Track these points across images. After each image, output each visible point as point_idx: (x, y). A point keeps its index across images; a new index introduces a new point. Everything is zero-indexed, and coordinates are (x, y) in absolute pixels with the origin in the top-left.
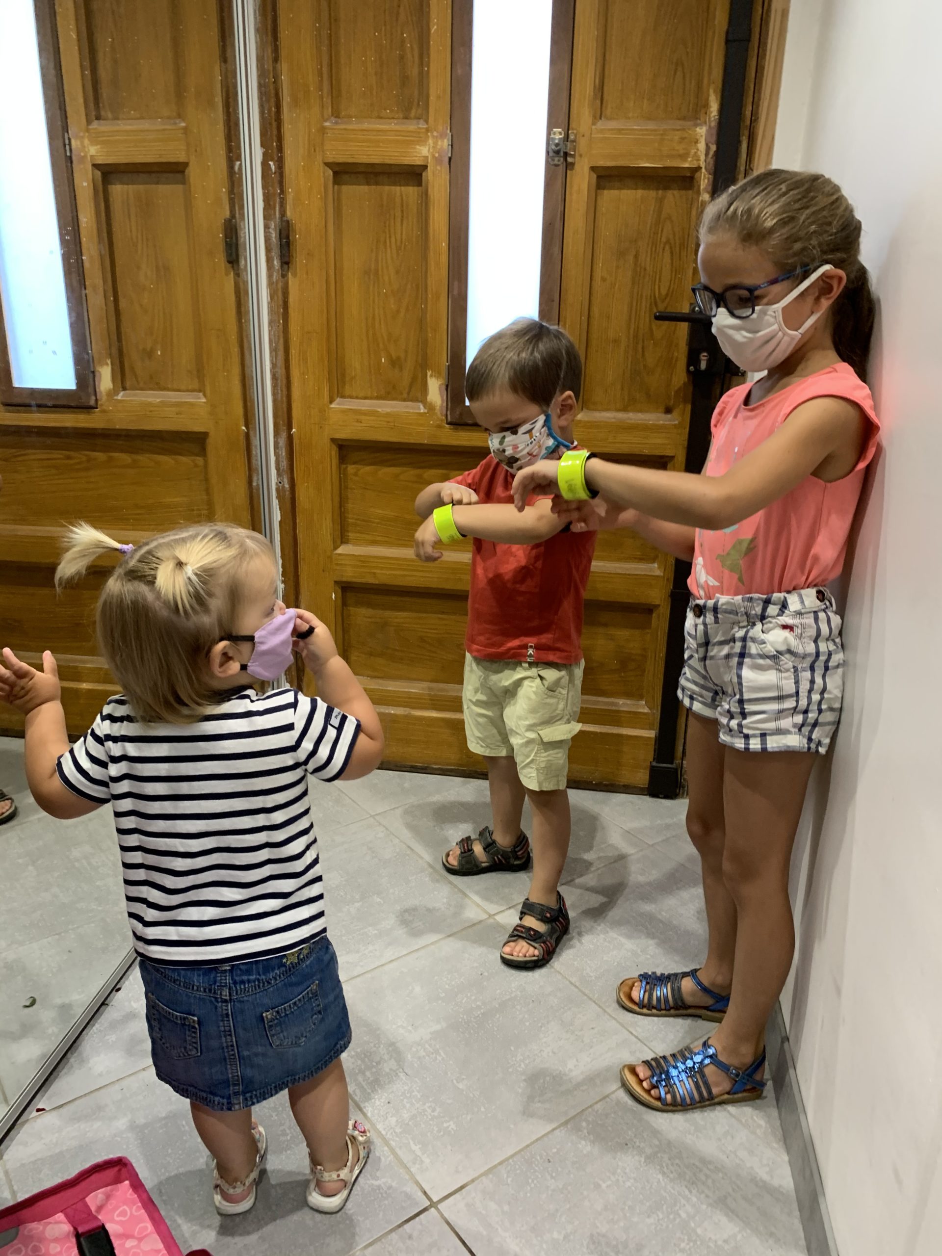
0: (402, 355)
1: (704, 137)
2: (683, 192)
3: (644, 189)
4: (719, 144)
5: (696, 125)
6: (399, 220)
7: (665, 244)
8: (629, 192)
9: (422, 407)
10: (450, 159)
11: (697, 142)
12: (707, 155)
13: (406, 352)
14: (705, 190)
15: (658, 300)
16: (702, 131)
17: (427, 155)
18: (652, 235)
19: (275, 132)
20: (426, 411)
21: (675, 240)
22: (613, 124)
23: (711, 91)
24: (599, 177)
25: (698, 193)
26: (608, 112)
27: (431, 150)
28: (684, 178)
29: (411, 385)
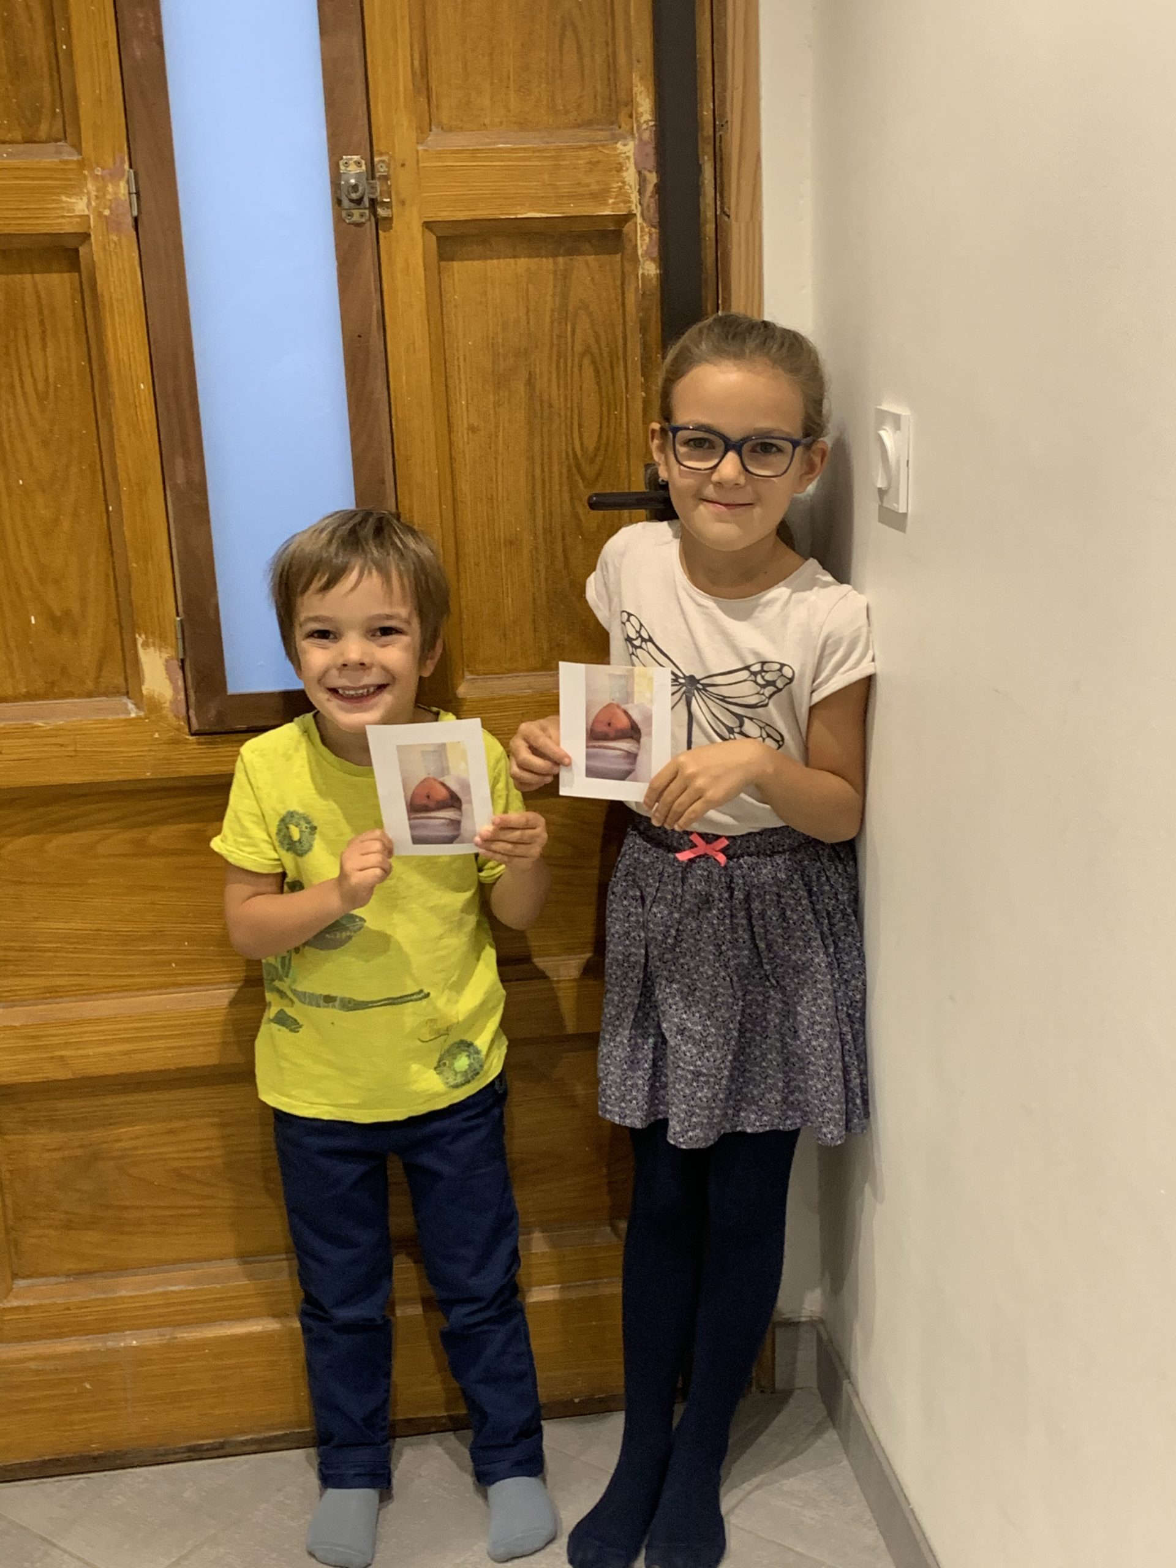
0: (76, 608)
1: (632, 160)
2: (605, 258)
3: (530, 256)
4: (661, 168)
5: (615, 138)
6: (36, 340)
7: (582, 355)
9: (131, 706)
10: (136, 220)
11: (620, 168)
12: (641, 191)
13: (83, 599)
14: (646, 253)
15: (582, 461)
16: (627, 149)
17: (87, 213)
18: (555, 342)
20: (142, 714)
21: (600, 348)
22: (458, 141)
23: (635, 78)
24: (441, 240)
25: (635, 260)
26: (444, 116)
27: (93, 204)
28: (603, 234)
29: (100, 666)
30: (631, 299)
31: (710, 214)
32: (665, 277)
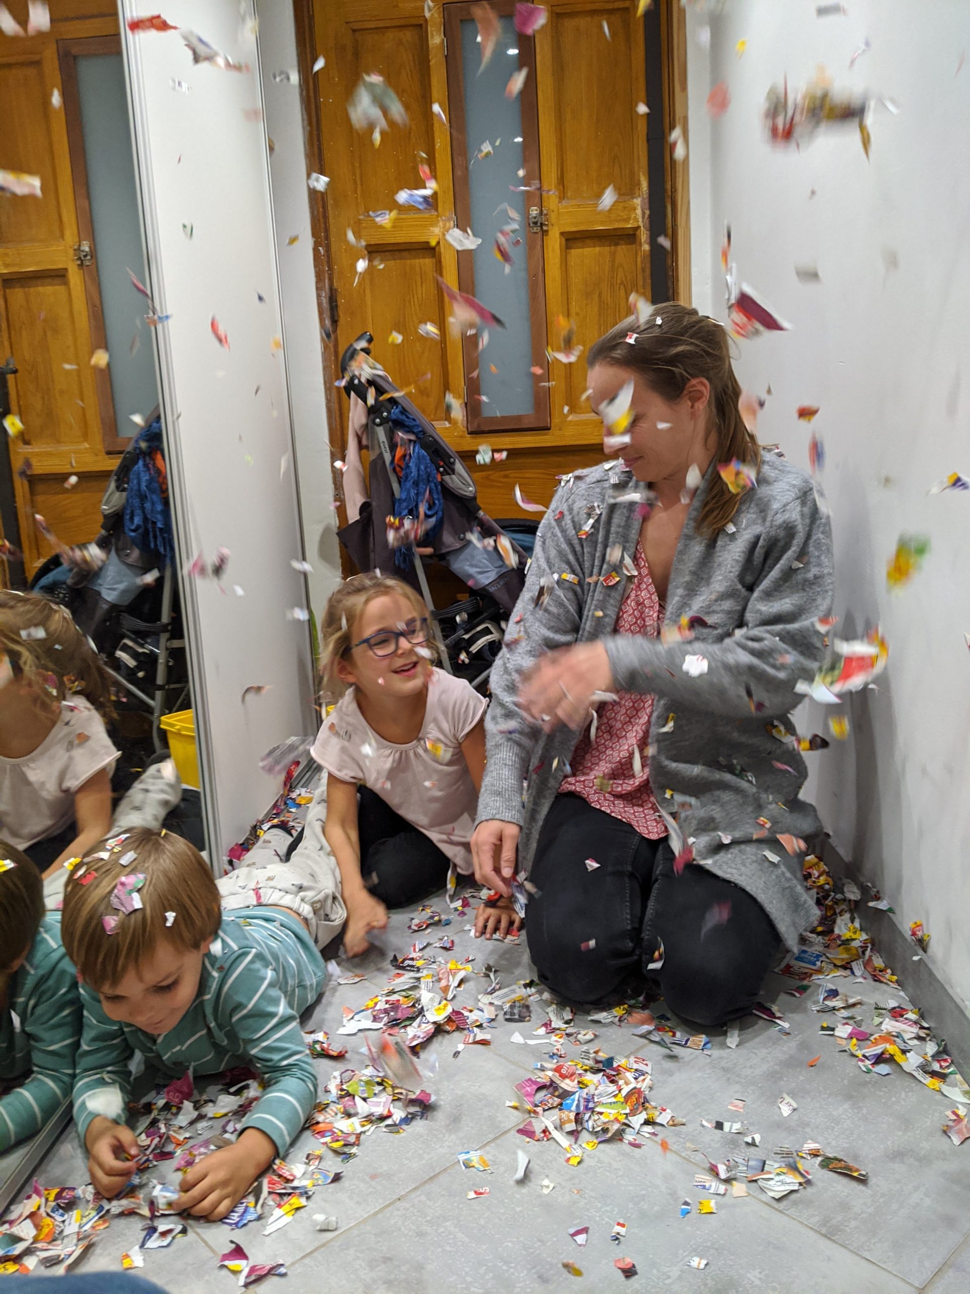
0: (429, 386)
1: (640, 206)
2: (629, 246)
3: (600, 246)
4: (650, 209)
5: (633, 198)
6: (419, 284)
8: (590, 249)
9: (447, 422)
11: (635, 209)
12: (643, 217)
13: (432, 382)
14: (645, 242)
16: (638, 201)
17: (439, 234)
18: (610, 279)
19: (323, 226)
20: (451, 426)
21: (627, 281)
22: (574, 202)
23: (641, 174)
24: (567, 240)
25: (641, 245)
26: (569, 194)
27: (441, 230)
28: (628, 236)
29: (436, 409)
30: (639, 259)
31: (670, 225)
32: (651, 251)
